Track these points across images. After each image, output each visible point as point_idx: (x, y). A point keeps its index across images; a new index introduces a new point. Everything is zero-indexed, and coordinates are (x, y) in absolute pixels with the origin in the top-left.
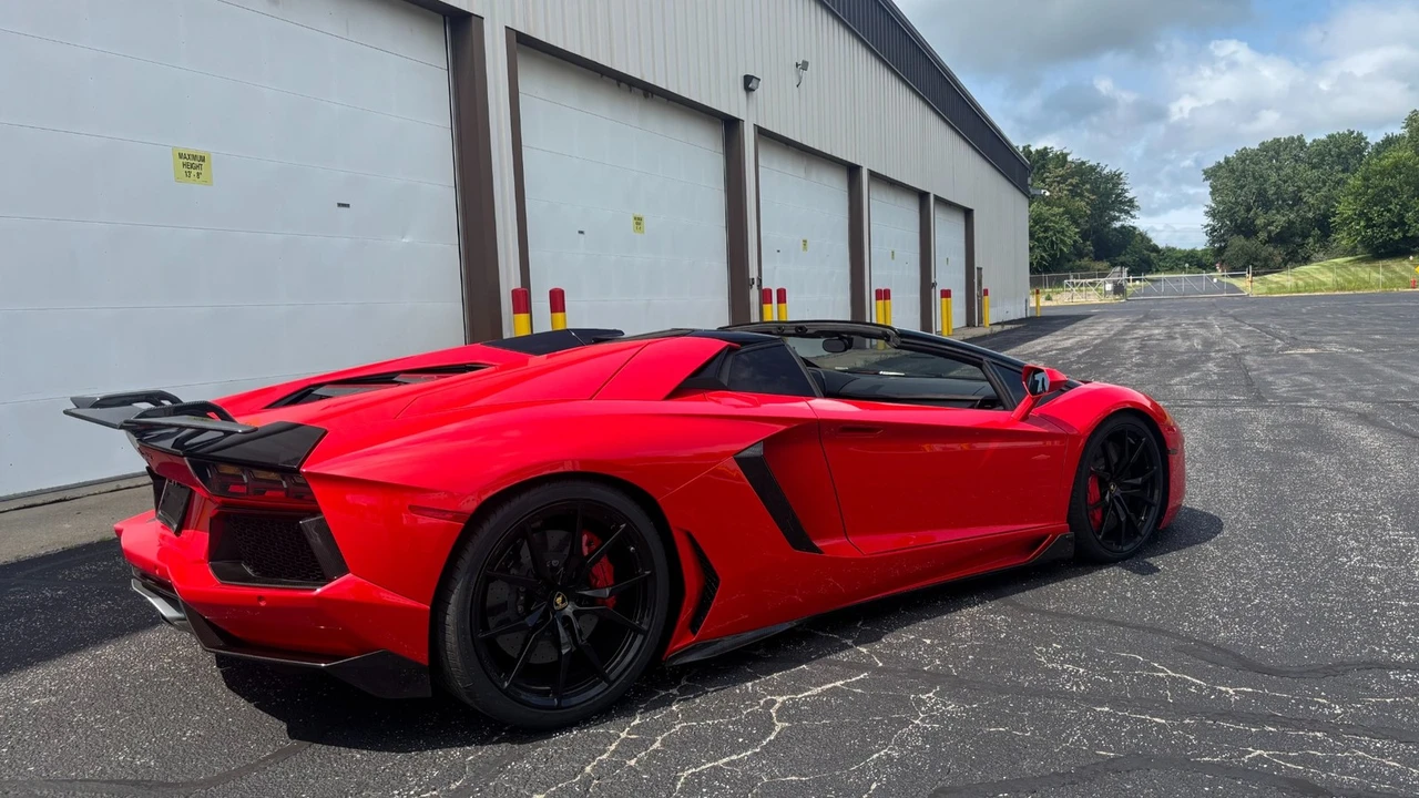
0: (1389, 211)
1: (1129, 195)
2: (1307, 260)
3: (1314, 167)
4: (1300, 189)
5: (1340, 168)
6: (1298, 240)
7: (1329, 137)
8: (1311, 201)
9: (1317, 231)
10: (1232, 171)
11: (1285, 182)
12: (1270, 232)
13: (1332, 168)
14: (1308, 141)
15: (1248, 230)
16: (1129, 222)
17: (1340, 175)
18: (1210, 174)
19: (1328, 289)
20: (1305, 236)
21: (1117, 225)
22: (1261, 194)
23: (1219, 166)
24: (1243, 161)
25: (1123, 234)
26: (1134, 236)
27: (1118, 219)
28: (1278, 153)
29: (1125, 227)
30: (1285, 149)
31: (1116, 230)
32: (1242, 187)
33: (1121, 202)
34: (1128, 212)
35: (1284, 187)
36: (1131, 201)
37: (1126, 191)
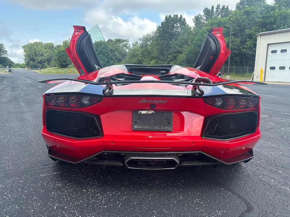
0: (63, 59)
1: (6, 50)
2: (45, 67)
3: (45, 49)
4: (43, 53)
5: (50, 50)
6: (44, 63)
7: (47, 43)
8: (45, 55)
9: (47, 62)
10: (29, 47)
11: (40, 51)
12: (38, 61)
13: (48, 49)
14: (44, 43)
15: (33, 60)
16: (6, 56)
17: (50, 51)
18: (23, 47)
19: (55, 73)
20: (45, 62)
21: (2, 56)
22: (35, 53)
23: (25, 46)
24: (31, 45)
25: (5, 59)
26: (7, 59)
27: (3, 55)
28: (38, 45)
29: (5, 57)
30: (39, 44)
31: (3, 57)
32: (31, 51)
33: (4, 51)
34: (6, 54)
35: (40, 52)
36: (6, 51)
37: (5, 49)
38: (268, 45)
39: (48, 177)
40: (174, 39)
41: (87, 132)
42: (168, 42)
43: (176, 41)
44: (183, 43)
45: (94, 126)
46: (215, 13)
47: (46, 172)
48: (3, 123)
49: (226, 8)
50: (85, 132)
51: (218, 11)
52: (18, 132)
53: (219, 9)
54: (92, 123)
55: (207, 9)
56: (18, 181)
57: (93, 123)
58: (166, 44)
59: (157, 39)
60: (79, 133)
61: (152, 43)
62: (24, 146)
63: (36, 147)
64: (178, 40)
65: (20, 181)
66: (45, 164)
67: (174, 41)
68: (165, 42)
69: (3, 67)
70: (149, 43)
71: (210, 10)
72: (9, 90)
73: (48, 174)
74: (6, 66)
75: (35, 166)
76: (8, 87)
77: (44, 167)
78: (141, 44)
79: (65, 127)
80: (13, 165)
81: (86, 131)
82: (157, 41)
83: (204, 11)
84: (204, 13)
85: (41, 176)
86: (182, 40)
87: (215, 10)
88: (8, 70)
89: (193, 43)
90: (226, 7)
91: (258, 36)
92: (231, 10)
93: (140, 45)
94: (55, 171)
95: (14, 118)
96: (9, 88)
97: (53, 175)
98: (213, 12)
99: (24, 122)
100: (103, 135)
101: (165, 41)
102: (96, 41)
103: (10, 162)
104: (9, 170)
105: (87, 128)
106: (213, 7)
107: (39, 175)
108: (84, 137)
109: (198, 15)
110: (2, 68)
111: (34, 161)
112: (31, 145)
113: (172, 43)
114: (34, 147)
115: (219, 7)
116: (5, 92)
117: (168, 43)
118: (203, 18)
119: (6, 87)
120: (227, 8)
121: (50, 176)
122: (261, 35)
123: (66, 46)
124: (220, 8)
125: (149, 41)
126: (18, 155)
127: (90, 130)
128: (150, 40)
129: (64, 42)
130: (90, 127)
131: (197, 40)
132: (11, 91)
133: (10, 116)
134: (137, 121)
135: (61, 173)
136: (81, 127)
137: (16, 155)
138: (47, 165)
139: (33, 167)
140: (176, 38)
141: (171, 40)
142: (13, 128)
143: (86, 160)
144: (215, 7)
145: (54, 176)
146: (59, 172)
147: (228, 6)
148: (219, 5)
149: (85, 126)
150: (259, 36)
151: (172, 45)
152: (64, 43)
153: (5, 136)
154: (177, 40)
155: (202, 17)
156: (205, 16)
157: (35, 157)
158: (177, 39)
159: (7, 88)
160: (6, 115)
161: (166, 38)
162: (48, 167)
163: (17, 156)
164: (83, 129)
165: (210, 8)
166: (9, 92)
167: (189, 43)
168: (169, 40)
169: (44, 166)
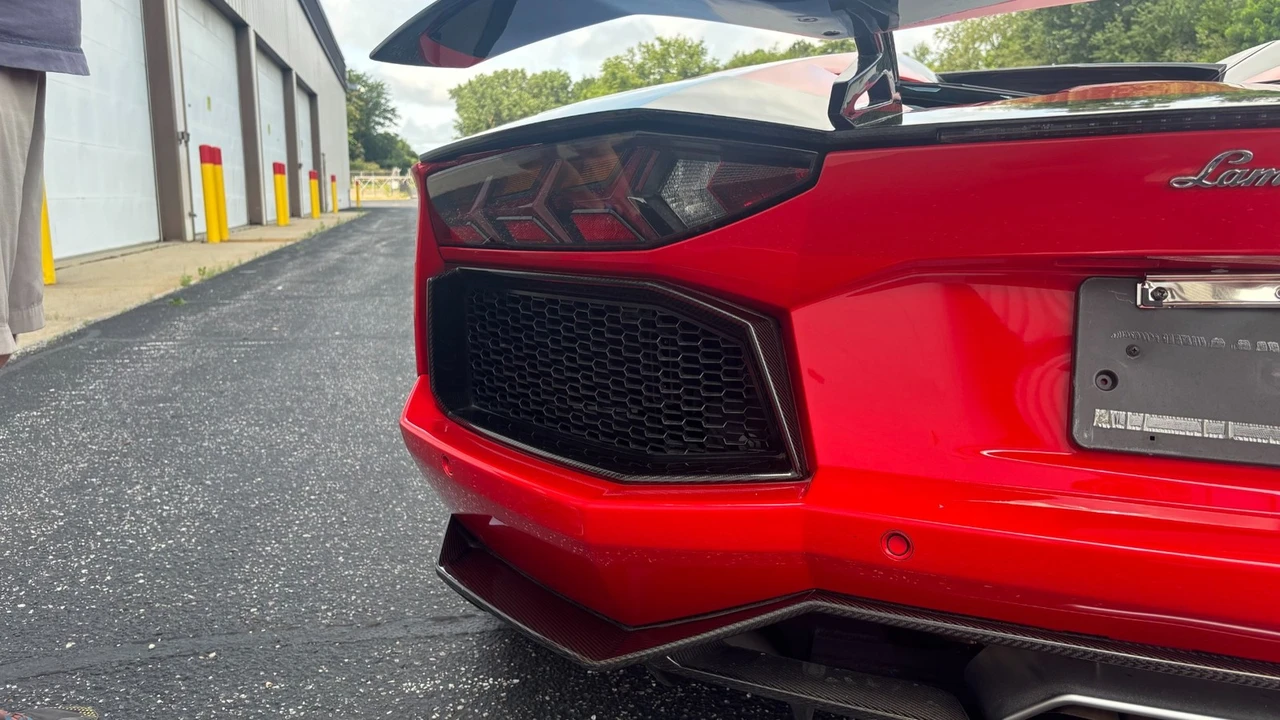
1: (391, 105)
3: (534, 96)
5: (552, 98)
10: (475, 93)
11: (515, 106)
13: (547, 98)
14: (529, 75)
16: (392, 130)
18: (455, 94)
21: (380, 130)
23: (460, 88)
24: (482, 85)
25: (387, 139)
26: (397, 142)
27: (382, 125)
28: (507, 81)
29: (389, 134)
30: (512, 79)
31: (381, 135)
32: (483, 107)
33: (385, 110)
34: (391, 120)
35: (514, 110)
36: (393, 110)
37: (388, 101)
39: (445, 703)
40: (1119, 19)
41: (691, 434)
42: (1084, 35)
43: (1128, 28)
44: (1164, 37)
45: (739, 396)
47: (441, 668)
48: (318, 375)
50: (672, 437)
52: (364, 420)
54: (727, 374)
56: (278, 706)
57: (734, 374)
58: (1075, 46)
59: (1026, 29)
60: (636, 442)
61: (1000, 46)
62: (371, 491)
63: (422, 503)
64: (1140, 24)
65: (287, 707)
66: (442, 614)
67: (1117, 31)
68: (1070, 37)
69: (382, 171)
70: (982, 47)
72: (382, 251)
73: (445, 682)
74: (390, 167)
75: (393, 619)
76: (383, 240)
77: (437, 630)
78: (946, 55)
79: (573, 399)
80: (288, 596)
81: (680, 428)
82: (1027, 37)
85: (409, 687)
86: (1162, 21)
88: (395, 185)
89: (1223, 36)
93: (942, 61)
94: (487, 665)
95: (366, 358)
96: (385, 246)
97: (472, 694)
99: (403, 377)
100: (809, 469)
101: (1066, 31)
102: (740, 55)
103: (279, 578)
104: (260, 621)
105: (689, 403)
107: (400, 682)
108: (663, 473)
110: (376, 174)
111: (393, 586)
112: (401, 488)
113: (1108, 42)
114: (416, 500)
116: (366, 260)
117: (1083, 43)
119: (377, 242)
121: (454, 697)
123: (615, 78)
125: (982, 39)
126: (329, 537)
127: (708, 420)
128: (990, 35)
129: (606, 65)
130: (709, 399)
131: (1249, 20)
132: (392, 255)
133: (356, 348)
134: (1122, 367)
135: (523, 683)
136: (650, 400)
137: (319, 537)
138: (452, 619)
139: (378, 624)
140: (1132, 13)
141: (1099, 25)
142: (348, 401)
143: (671, 653)
145: (475, 704)
146: (509, 676)
149: (677, 387)
151: (1105, 52)
152: (606, 67)
153: (302, 435)
154: (1135, 27)
157: (402, 561)
158: (1135, 22)
159: (378, 246)
160: (338, 344)
161: (1073, 20)
162: (459, 630)
163: (324, 542)
164: (659, 411)
166: (381, 260)
167: (1201, 34)
168: (1088, 27)
169: (439, 620)
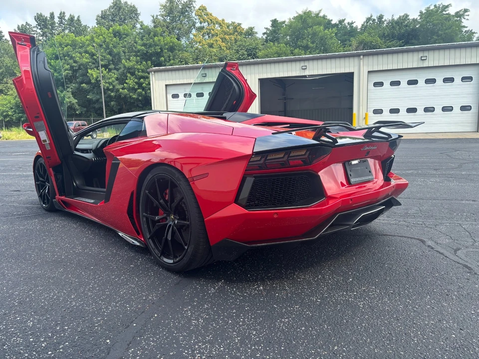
38: (166, 86)
46: (57, 25)
49: (76, 21)
51: (62, 23)
53: (65, 20)
55: (41, 15)
71: (48, 18)
83: (35, 19)
84: (37, 22)
87: (57, 20)
90: (76, 19)
91: (151, 72)
92: (86, 26)
98: (54, 23)
106: (52, 15)
109: (25, 24)
115: (64, 16)
118: (36, 31)
120: (78, 20)
122: (155, 71)
124: (66, 18)
144: (57, 15)
147: (79, 17)
148: (64, 13)
150: (153, 73)
155: (35, 29)
156: (39, 27)
165: (47, 15)
